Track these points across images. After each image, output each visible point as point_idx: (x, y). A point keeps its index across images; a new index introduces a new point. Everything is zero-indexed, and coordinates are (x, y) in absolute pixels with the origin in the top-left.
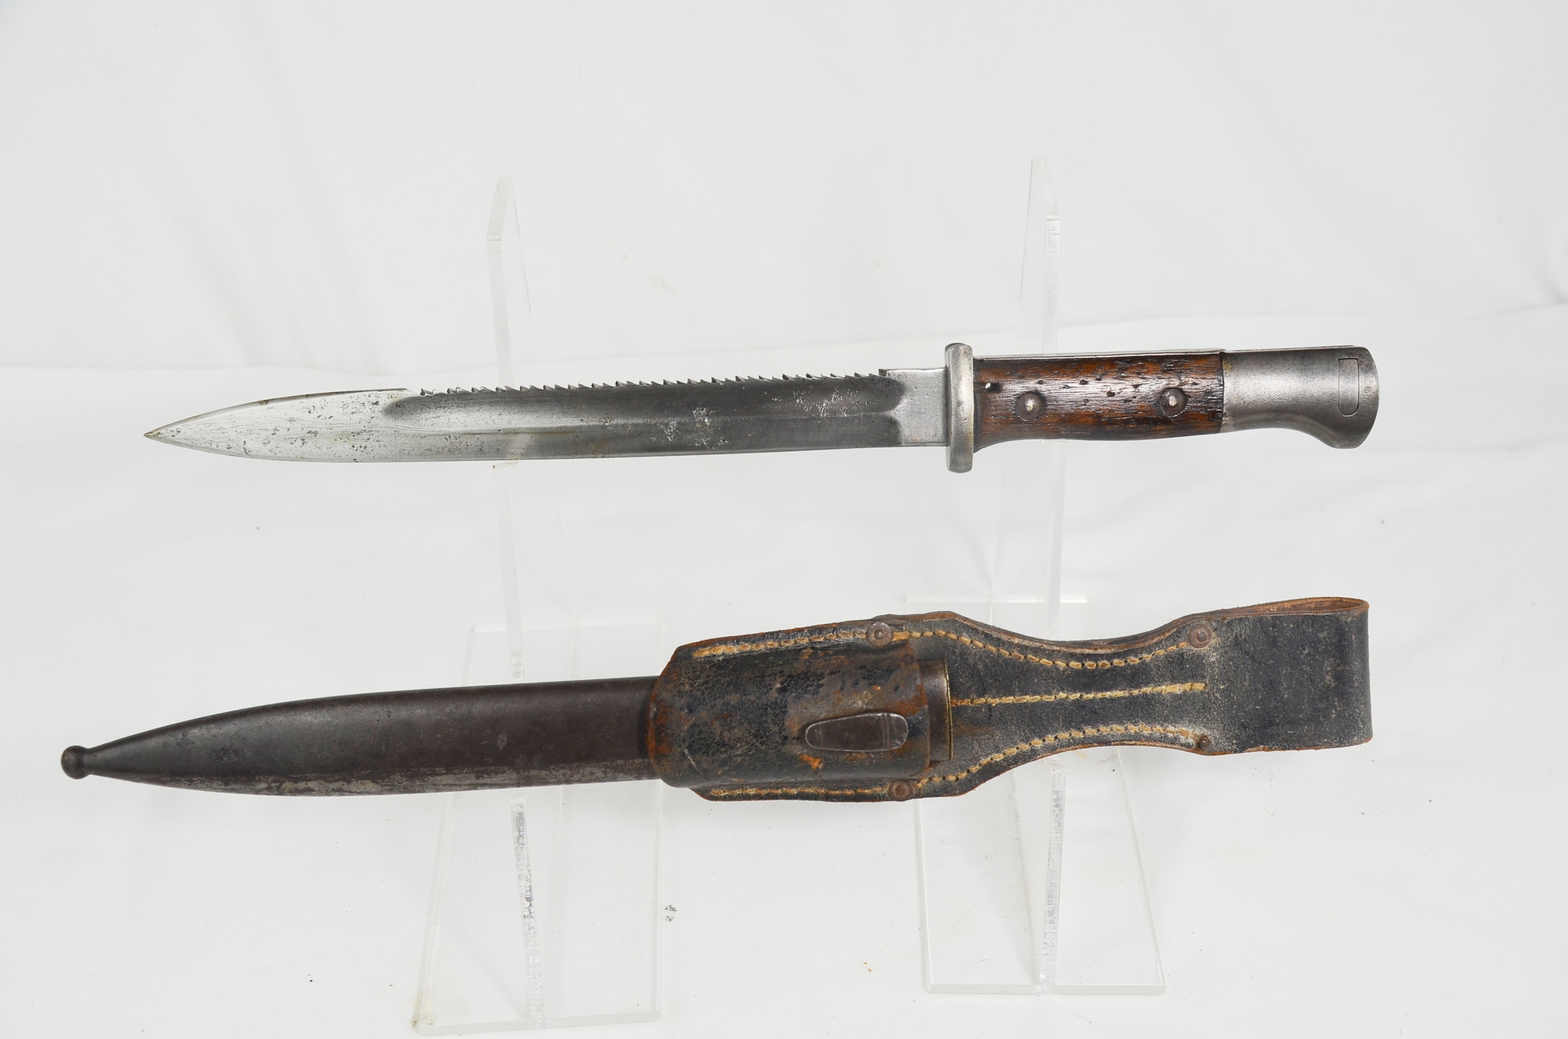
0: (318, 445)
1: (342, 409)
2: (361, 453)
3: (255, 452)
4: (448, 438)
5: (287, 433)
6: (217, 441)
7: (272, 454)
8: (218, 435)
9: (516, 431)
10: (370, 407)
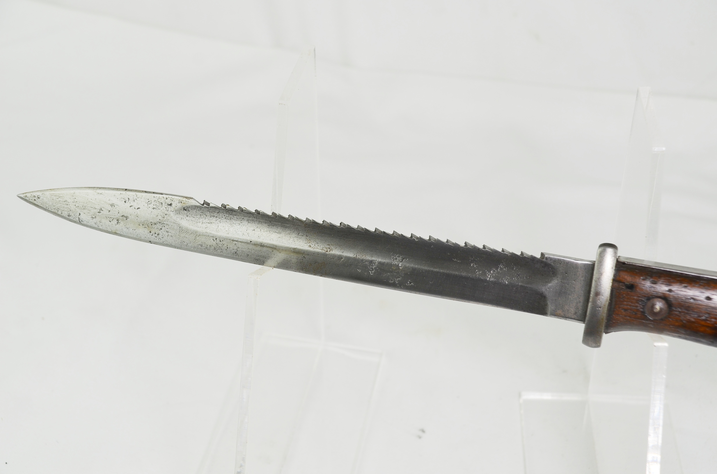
0: (128, 226)
1: (147, 204)
2: (155, 238)
3: (85, 222)
4: (215, 240)
5: (108, 213)
6: (62, 209)
7: (96, 226)
8: (63, 206)
9: (262, 245)
10: (166, 207)
